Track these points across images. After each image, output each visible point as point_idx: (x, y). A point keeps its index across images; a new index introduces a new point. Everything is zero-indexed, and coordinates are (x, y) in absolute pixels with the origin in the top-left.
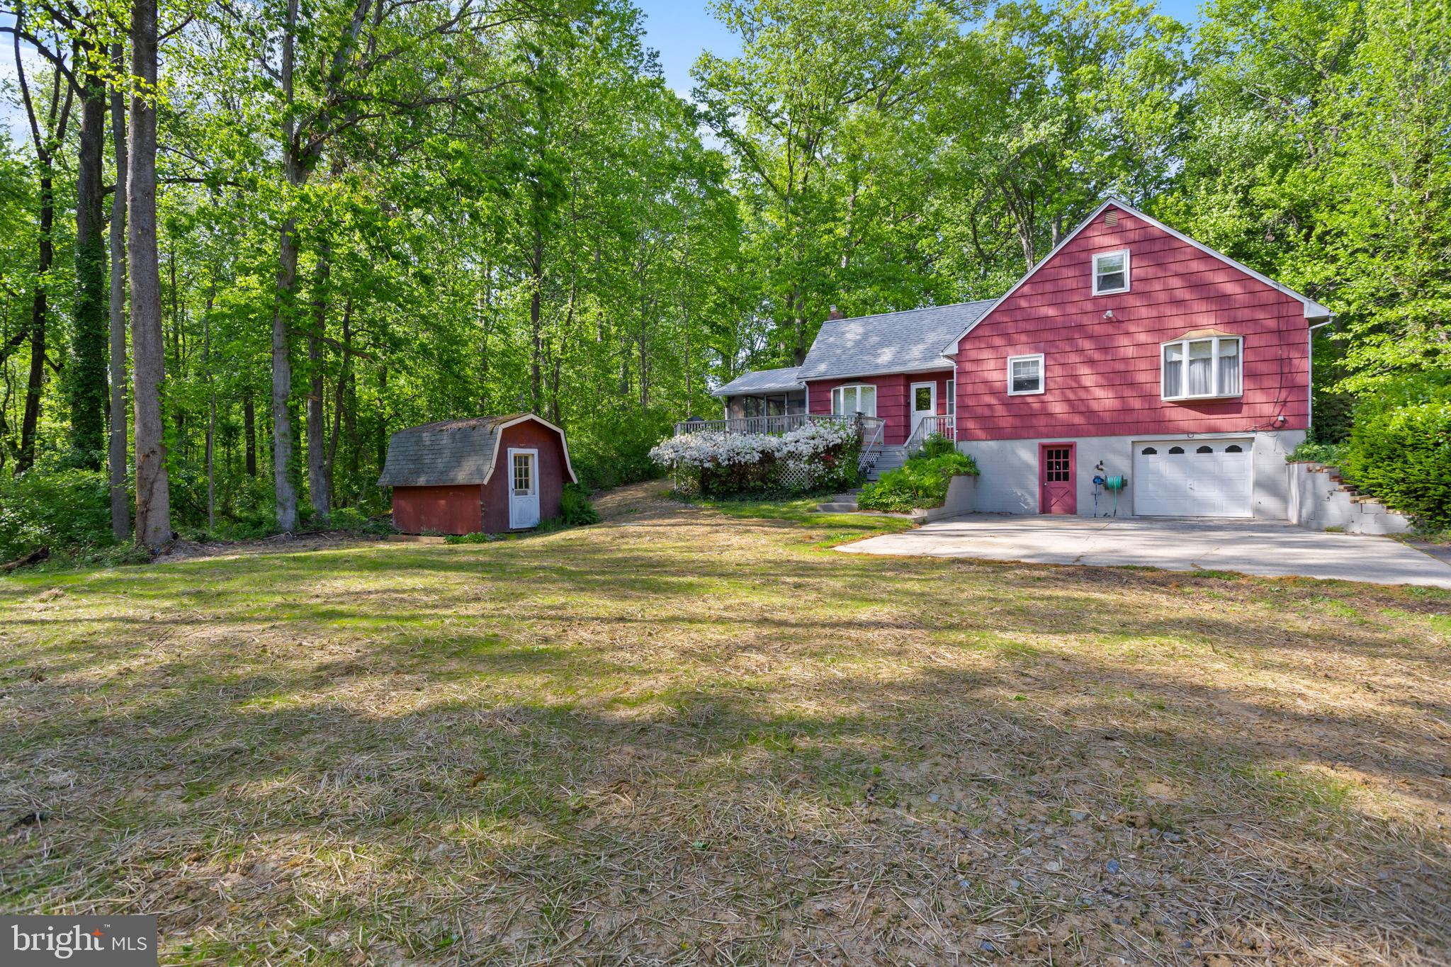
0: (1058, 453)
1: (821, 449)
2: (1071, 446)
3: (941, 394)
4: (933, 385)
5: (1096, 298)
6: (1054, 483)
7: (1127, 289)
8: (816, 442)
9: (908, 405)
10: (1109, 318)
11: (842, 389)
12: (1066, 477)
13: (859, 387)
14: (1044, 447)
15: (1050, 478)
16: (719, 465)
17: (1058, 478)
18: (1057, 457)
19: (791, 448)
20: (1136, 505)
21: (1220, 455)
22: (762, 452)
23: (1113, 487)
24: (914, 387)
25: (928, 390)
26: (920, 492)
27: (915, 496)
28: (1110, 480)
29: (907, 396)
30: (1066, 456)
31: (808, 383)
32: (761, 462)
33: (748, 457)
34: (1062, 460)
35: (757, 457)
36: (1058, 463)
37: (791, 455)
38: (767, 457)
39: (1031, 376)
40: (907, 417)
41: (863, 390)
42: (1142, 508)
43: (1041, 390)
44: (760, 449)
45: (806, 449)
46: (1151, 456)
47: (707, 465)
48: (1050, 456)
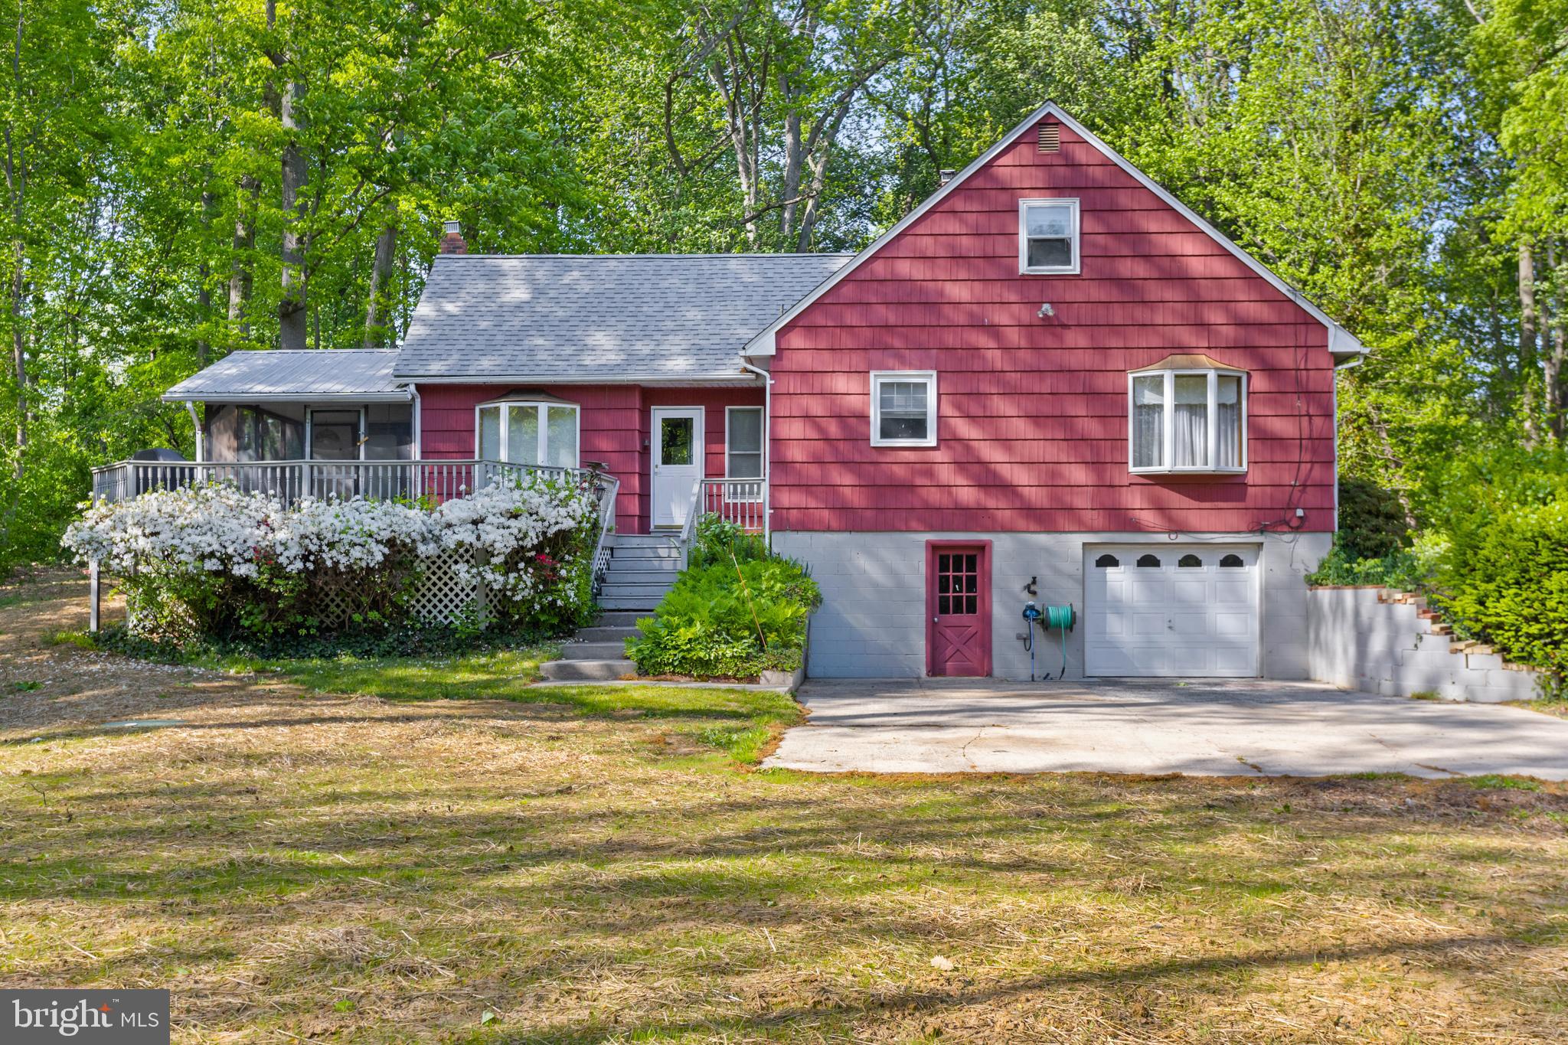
0: (958, 560)
1: (532, 540)
2: (983, 548)
3: (714, 434)
4: (697, 415)
5: (1025, 278)
6: (952, 618)
7: (1074, 268)
8: (522, 523)
9: (645, 451)
10: (1046, 317)
11: (504, 407)
12: (972, 608)
13: (543, 407)
14: (934, 548)
15: (944, 609)
16: (278, 571)
17: (958, 609)
18: (957, 568)
19: (466, 536)
20: (1087, 659)
21: (1170, 570)
22: (390, 543)
23: (1058, 626)
24: (659, 415)
25: (686, 424)
26: (772, 637)
27: (760, 644)
28: (1053, 613)
29: (645, 433)
30: (972, 566)
31: (419, 387)
32: (388, 563)
33: (356, 552)
34: (964, 574)
35: (379, 553)
36: (958, 580)
37: (463, 552)
38: (400, 554)
39: (912, 410)
40: (645, 476)
41: (553, 414)
42: (1097, 664)
43: (931, 441)
44: (386, 535)
45: (500, 539)
46: (1110, 570)
47: (240, 570)
48: (944, 567)
